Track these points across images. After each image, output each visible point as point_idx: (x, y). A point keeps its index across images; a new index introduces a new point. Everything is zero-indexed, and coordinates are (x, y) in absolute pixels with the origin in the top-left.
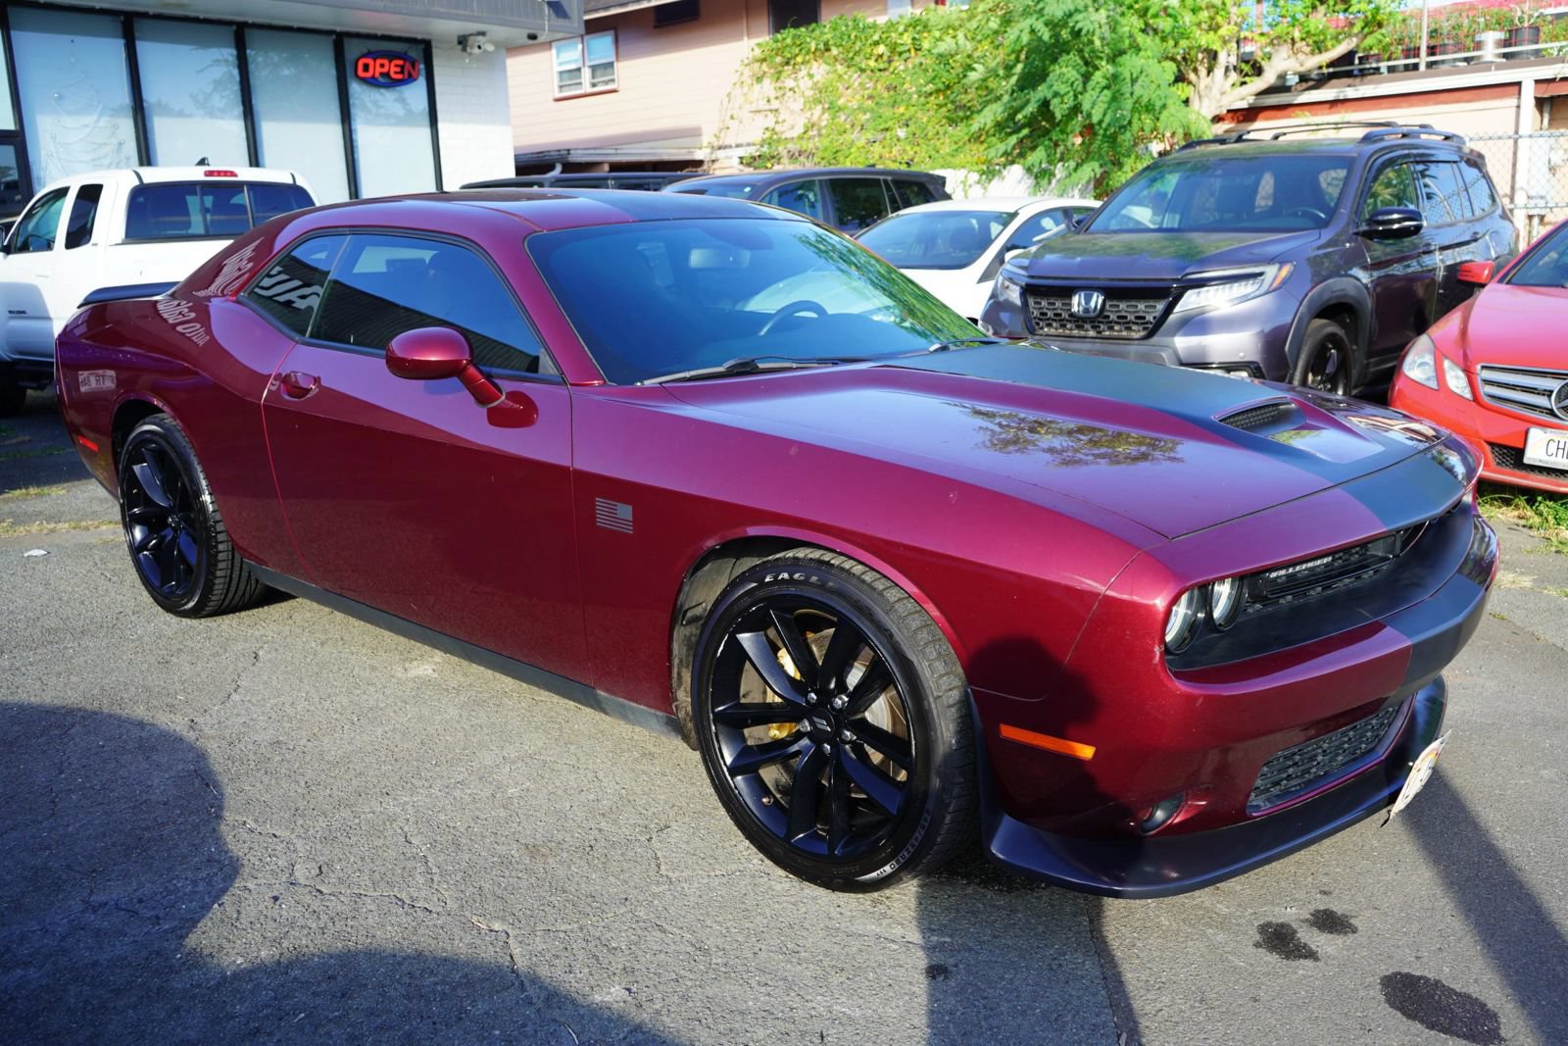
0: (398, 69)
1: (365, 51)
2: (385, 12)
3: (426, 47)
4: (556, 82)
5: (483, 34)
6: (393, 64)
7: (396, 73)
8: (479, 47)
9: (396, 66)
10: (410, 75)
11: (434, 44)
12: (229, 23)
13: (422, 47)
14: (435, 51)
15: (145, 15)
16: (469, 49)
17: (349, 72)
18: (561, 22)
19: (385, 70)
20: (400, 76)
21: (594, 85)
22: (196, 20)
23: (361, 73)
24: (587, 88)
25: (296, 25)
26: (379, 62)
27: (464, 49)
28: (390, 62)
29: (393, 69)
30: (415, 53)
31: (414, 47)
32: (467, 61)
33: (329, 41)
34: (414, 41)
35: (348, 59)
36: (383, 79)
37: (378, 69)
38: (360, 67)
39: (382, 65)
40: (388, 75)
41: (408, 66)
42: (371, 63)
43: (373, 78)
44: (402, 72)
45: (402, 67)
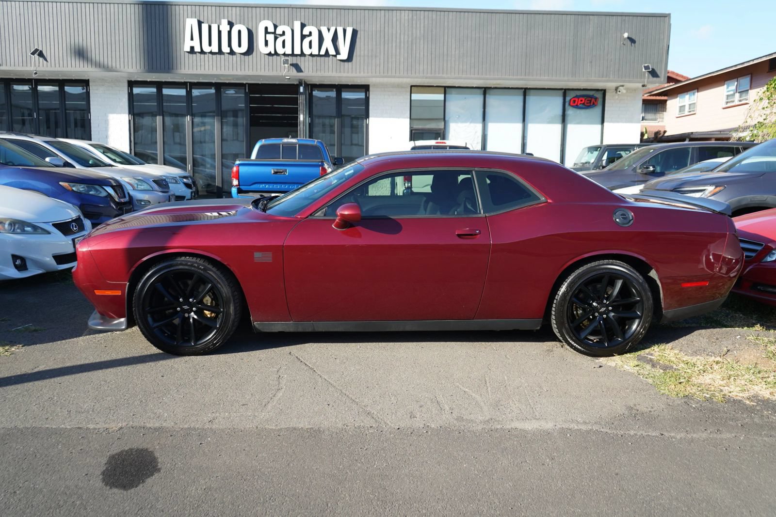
0: (589, 102)
1: (575, 95)
2: (568, 81)
3: (604, 92)
4: (725, 100)
5: (623, 86)
6: (586, 100)
7: (587, 103)
8: (619, 91)
9: (588, 100)
10: (594, 103)
11: (607, 91)
12: (522, 88)
13: (602, 92)
14: (607, 94)
15: (490, 88)
17: (567, 103)
18: (655, 79)
19: (583, 102)
20: (589, 104)
21: (740, 101)
22: (509, 88)
23: (571, 104)
24: (737, 103)
25: (546, 87)
26: (580, 99)
27: (616, 92)
30: (599, 95)
31: (597, 93)
32: (617, 97)
33: (561, 92)
34: (597, 90)
35: (568, 99)
36: (581, 105)
37: (580, 102)
38: (572, 101)
39: (581, 101)
40: (584, 104)
41: (593, 100)
42: (577, 100)
43: (577, 105)
44: (590, 103)
45: (591, 101)
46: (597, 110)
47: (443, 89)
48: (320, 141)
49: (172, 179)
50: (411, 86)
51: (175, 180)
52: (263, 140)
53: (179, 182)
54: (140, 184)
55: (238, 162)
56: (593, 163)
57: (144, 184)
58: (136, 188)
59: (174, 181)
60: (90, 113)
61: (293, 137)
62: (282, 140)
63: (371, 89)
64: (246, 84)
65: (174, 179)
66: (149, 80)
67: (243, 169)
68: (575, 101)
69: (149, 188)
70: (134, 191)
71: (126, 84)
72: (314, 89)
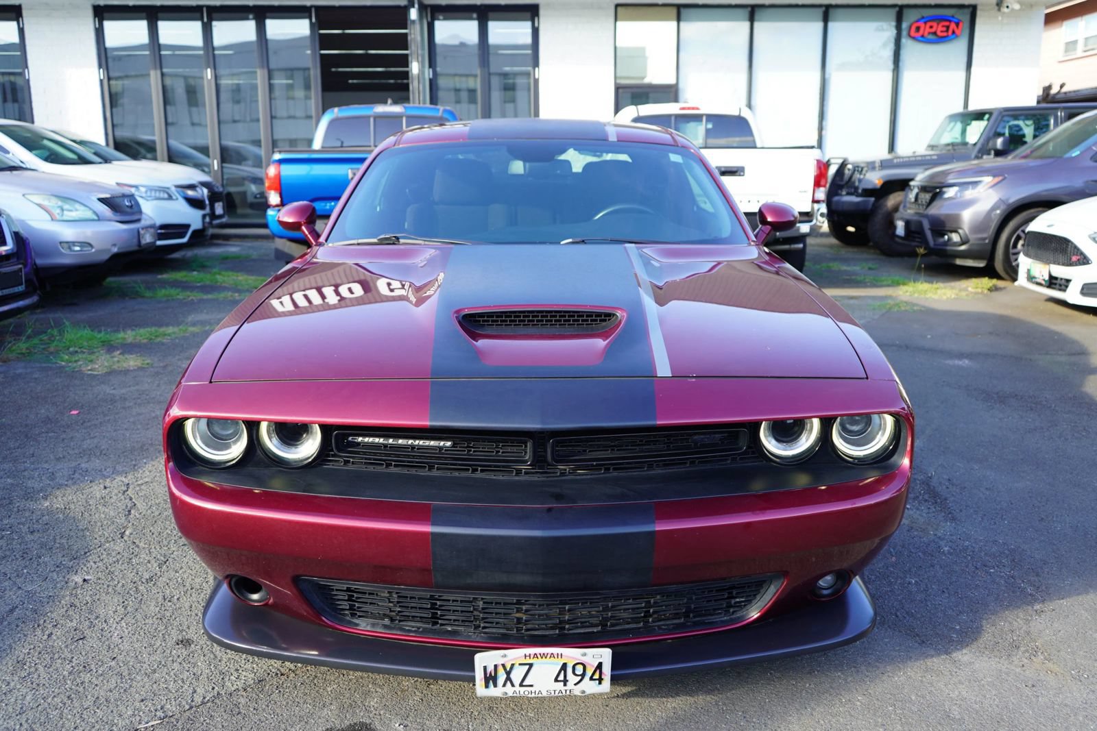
0: (944, 29)
1: (920, 17)
3: (973, 9)
6: (940, 26)
7: (942, 32)
8: (1007, 7)
9: (943, 26)
11: (979, 8)
12: (820, 6)
13: (971, 9)
14: (979, 13)
15: (762, 7)
16: (1002, 9)
17: (904, 33)
19: (933, 30)
20: (945, 34)
22: (797, 6)
23: (913, 33)
25: (866, 3)
26: (929, 24)
27: (999, 10)
28: (938, 24)
29: (940, 28)
30: (964, 17)
31: (961, 11)
32: (1000, 18)
33: (893, 12)
34: (961, 7)
35: (905, 25)
36: (931, 37)
37: (928, 30)
38: (914, 28)
39: (931, 27)
40: (935, 33)
41: (953, 26)
42: (922, 26)
43: (923, 36)
44: (947, 31)
45: (948, 27)
46: (960, 45)
47: (674, 11)
48: (448, 108)
49: (160, 191)
50: (617, 6)
51: (168, 194)
52: (336, 109)
53: (174, 197)
54: (66, 207)
55: (277, 156)
56: (975, 144)
57: (77, 206)
58: (58, 217)
59: (166, 196)
60: (27, 67)
61: (395, 102)
62: (373, 108)
63: (542, 12)
64: (311, 7)
65: (164, 191)
66: (131, 4)
67: (289, 171)
68: (918, 29)
69: (89, 215)
70: (54, 222)
71: (90, 13)
72: (436, 14)
